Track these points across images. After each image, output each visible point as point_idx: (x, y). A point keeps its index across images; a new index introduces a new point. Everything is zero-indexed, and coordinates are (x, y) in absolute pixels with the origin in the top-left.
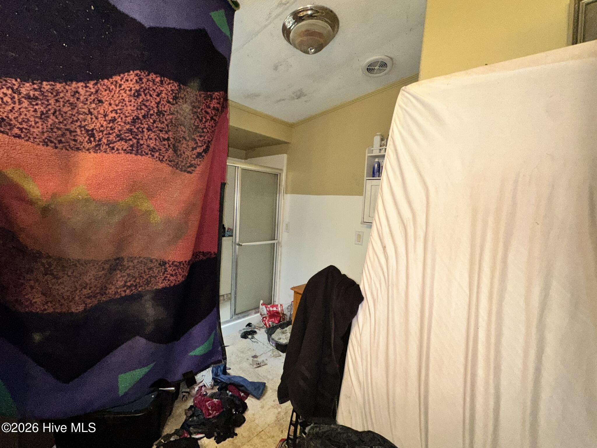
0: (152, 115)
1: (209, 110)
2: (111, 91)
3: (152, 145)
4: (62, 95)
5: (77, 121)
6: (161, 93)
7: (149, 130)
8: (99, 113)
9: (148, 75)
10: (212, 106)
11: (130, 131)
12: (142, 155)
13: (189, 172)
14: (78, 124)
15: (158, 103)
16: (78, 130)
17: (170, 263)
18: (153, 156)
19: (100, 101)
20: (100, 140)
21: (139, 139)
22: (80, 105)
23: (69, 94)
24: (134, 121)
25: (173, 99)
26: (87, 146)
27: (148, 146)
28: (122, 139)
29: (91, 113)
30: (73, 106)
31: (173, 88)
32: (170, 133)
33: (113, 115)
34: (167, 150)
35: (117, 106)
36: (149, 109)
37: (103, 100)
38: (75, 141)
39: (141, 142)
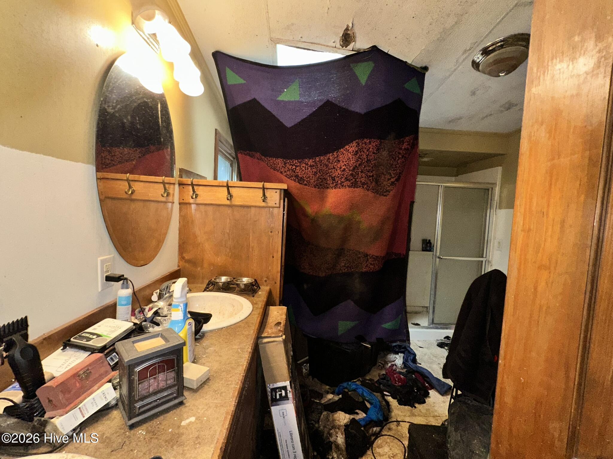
0: (363, 163)
1: (401, 151)
2: (343, 155)
3: (363, 181)
4: (323, 162)
5: (328, 173)
6: (370, 149)
7: (362, 172)
8: (338, 167)
9: (363, 140)
10: (403, 148)
11: (352, 175)
12: (357, 188)
13: (385, 196)
14: (328, 175)
15: (367, 156)
16: (328, 178)
17: (371, 256)
18: (363, 187)
19: (339, 161)
20: (337, 182)
21: (356, 178)
22: (330, 165)
23: (326, 161)
24: (354, 169)
25: (376, 151)
26: (331, 185)
27: (361, 182)
28: (347, 180)
29: (334, 168)
30: (327, 166)
31: (377, 144)
32: (374, 172)
33: (344, 167)
34: (372, 183)
35: (346, 162)
36: (363, 160)
37: (340, 160)
38: (327, 183)
39: (357, 180)
